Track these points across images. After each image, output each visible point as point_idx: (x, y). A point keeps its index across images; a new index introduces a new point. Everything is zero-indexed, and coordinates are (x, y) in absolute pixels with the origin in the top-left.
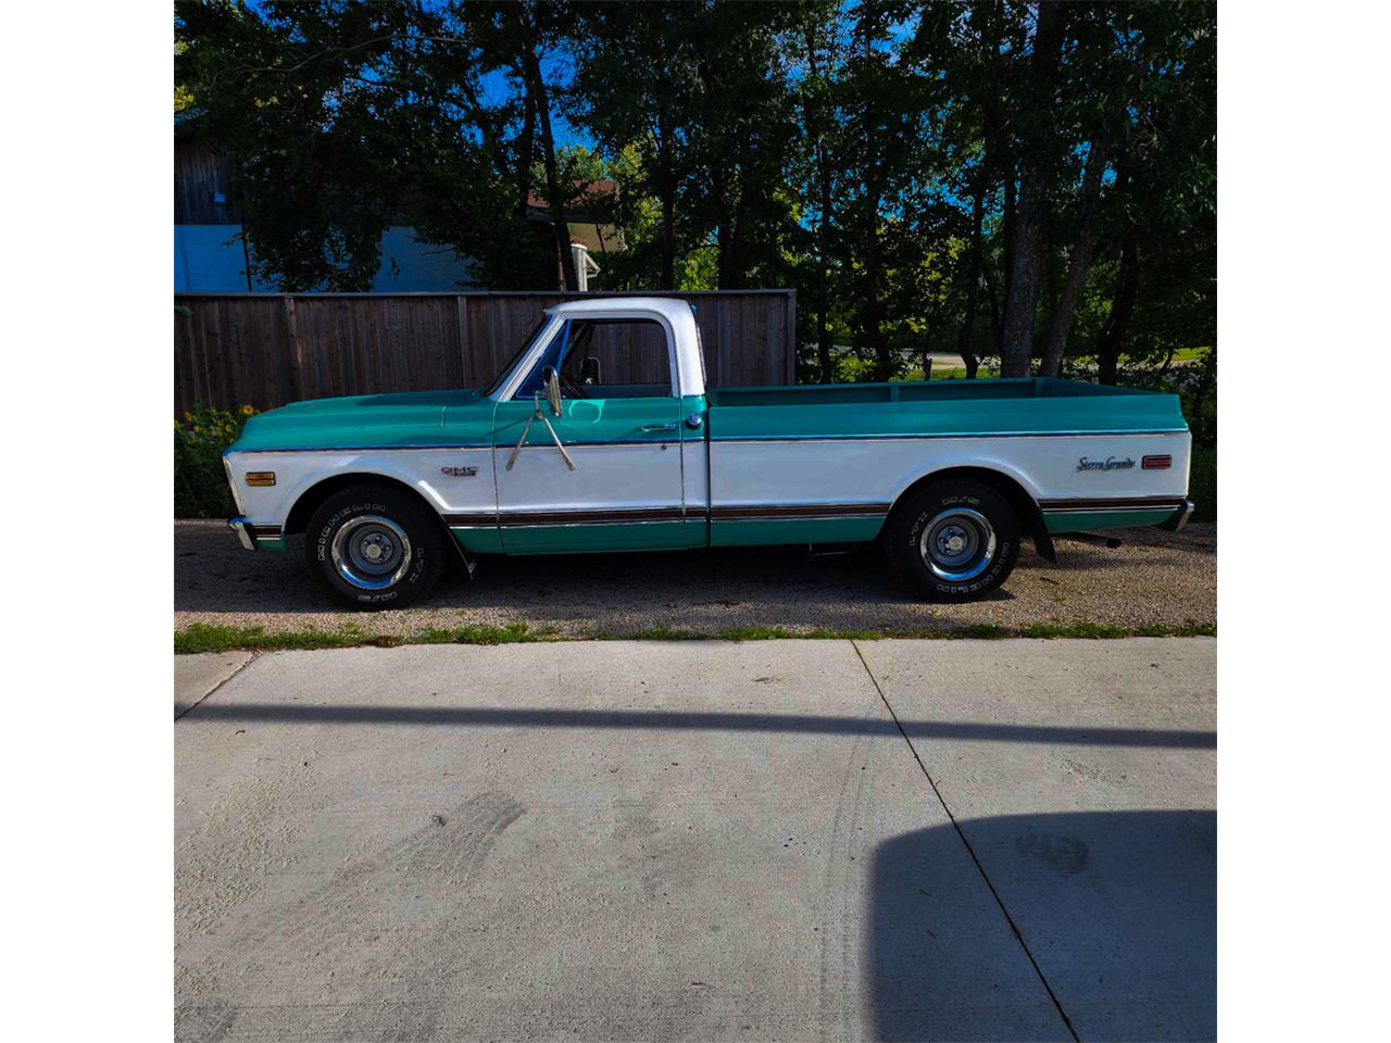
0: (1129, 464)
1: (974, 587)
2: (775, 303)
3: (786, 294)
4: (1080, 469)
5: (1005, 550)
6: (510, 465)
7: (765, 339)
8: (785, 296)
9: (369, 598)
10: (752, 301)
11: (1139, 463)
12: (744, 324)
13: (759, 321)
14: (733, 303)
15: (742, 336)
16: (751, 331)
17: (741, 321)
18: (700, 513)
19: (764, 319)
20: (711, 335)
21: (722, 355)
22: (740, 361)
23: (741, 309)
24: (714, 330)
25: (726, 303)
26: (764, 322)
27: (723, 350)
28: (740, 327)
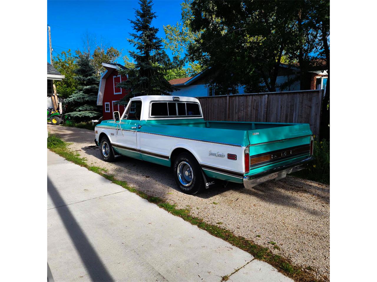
0: (221, 156)
1: (188, 189)
4: (210, 154)
5: (195, 179)
7: (311, 107)
11: (226, 156)
12: (304, 102)
13: (309, 101)
14: (300, 95)
15: (302, 106)
16: (306, 104)
17: (303, 101)
18: (139, 151)
19: (310, 100)
20: (292, 106)
21: (295, 112)
22: (301, 115)
23: (303, 96)
24: (293, 104)
25: (298, 95)
26: (311, 101)
27: (295, 110)
28: (302, 103)
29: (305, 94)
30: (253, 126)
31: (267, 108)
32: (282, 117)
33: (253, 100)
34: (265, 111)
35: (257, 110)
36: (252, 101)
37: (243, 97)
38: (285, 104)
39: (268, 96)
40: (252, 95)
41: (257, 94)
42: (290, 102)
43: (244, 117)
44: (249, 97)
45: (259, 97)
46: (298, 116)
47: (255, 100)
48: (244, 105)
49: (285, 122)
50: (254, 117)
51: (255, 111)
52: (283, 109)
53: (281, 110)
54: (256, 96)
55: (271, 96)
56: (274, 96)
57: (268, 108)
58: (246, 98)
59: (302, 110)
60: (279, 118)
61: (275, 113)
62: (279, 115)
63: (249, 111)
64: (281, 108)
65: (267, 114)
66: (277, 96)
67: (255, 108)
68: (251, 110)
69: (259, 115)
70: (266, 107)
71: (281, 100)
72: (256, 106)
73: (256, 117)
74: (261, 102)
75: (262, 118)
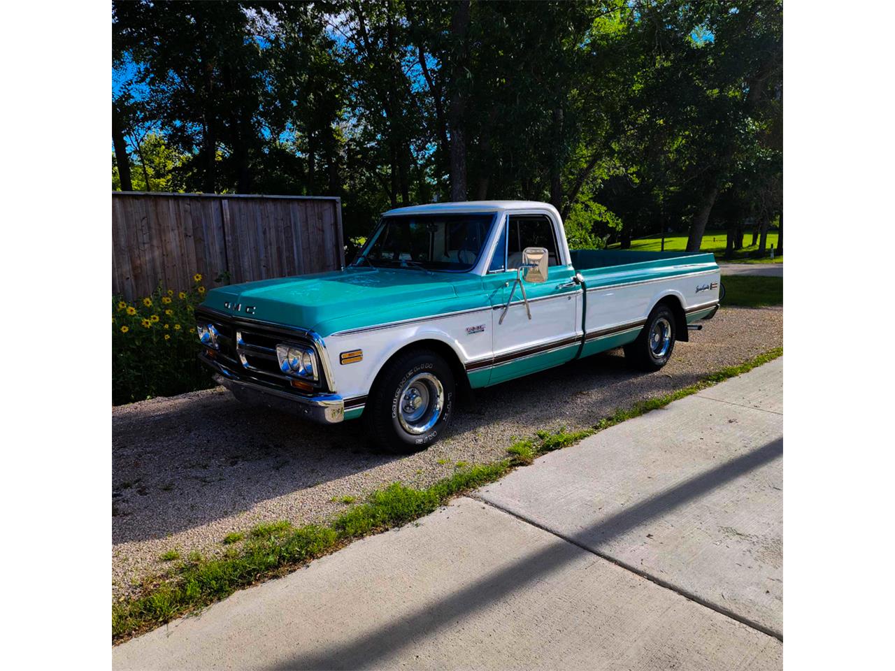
0: (707, 288)
2: (327, 206)
3: (335, 200)
4: (697, 292)
6: (501, 320)
7: (323, 231)
8: (334, 202)
10: (312, 204)
13: (318, 219)
14: (300, 206)
15: (308, 230)
16: (313, 226)
17: (307, 219)
20: (288, 229)
21: (296, 242)
22: (308, 247)
23: (306, 210)
24: (289, 224)
25: (295, 205)
26: (321, 219)
27: (296, 238)
28: (306, 222)
29: (309, 204)
32: (270, 255)
33: (182, 212)
34: (228, 241)
35: (199, 239)
36: (177, 214)
38: (272, 225)
39: (229, 202)
42: (282, 219)
43: (158, 263)
44: (164, 201)
45: (199, 205)
46: (303, 249)
47: (186, 212)
48: (149, 228)
50: (194, 259)
52: (268, 236)
53: (265, 239)
54: (188, 201)
55: (234, 204)
56: (242, 204)
57: (233, 234)
58: (156, 204)
59: (308, 238)
60: (262, 257)
61: (252, 245)
62: (262, 249)
63: (174, 244)
64: (264, 233)
66: (250, 204)
67: (191, 234)
68: (180, 241)
69: (207, 253)
70: (230, 233)
71: (261, 215)
72: (194, 229)
73: (201, 260)
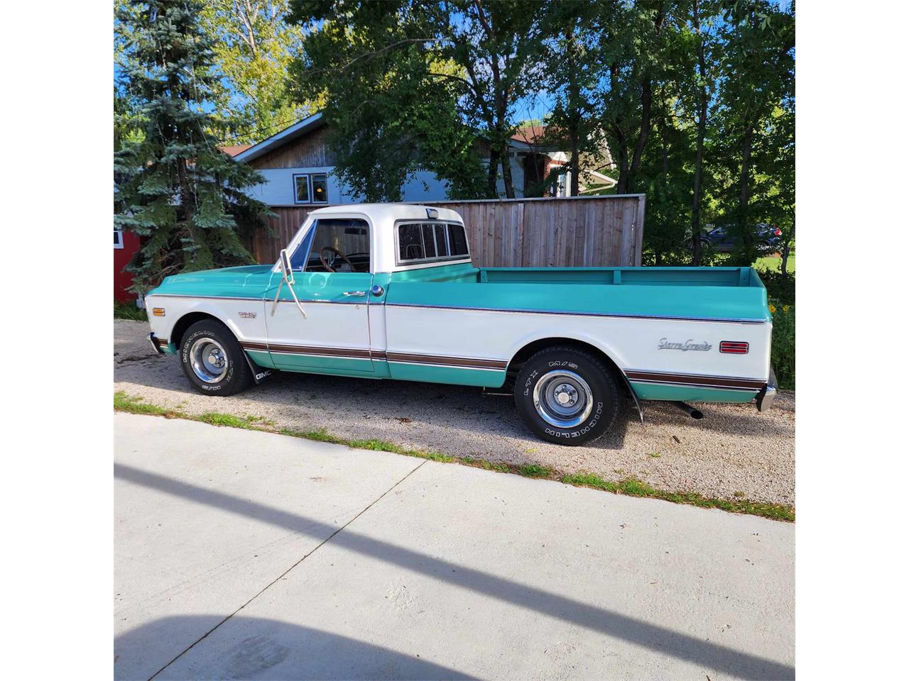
0: (707, 347)
1: (575, 434)
3: (638, 197)
4: (662, 347)
5: (599, 408)
6: (273, 312)
7: (621, 231)
9: (207, 387)
10: (612, 203)
11: (716, 346)
12: (605, 220)
13: (616, 218)
14: (598, 205)
15: (603, 229)
16: (610, 225)
17: (603, 218)
18: (382, 355)
19: (620, 216)
20: (580, 229)
21: (588, 242)
22: (601, 247)
23: (604, 209)
24: (582, 225)
25: (592, 205)
26: (620, 218)
27: (588, 239)
28: (602, 222)
29: (608, 204)
30: (617, 275)
31: (523, 234)
32: (558, 253)
33: (488, 215)
34: (519, 240)
35: (498, 238)
36: (484, 218)
37: (462, 207)
38: (565, 226)
39: (524, 205)
40: (485, 204)
41: (499, 202)
42: (576, 220)
44: (475, 208)
45: (502, 208)
46: (594, 250)
47: (491, 214)
49: (566, 266)
50: (492, 255)
51: (492, 240)
52: (559, 236)
53: (556, 239)
54: (494, 206)
55: (531, 207)
56: (538, 206)
57: (525, 233)
58: (470, 210)
59: (602, 238)
60: (551, 256)
61: (543, 244)
62: (552, 248)
63: (479, 242)
64: (556, 233)
65: (523, 248)
66: (546, 206)
67: (492, 233)
68: (484, 239)
69: (503, 250)
70: (521, 233)
71: (555, 216)
72: (495, 230)
73: (498, 256)
74: (508, 218)
75: (511, 257)
